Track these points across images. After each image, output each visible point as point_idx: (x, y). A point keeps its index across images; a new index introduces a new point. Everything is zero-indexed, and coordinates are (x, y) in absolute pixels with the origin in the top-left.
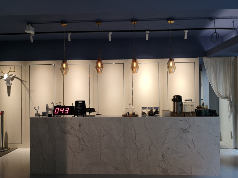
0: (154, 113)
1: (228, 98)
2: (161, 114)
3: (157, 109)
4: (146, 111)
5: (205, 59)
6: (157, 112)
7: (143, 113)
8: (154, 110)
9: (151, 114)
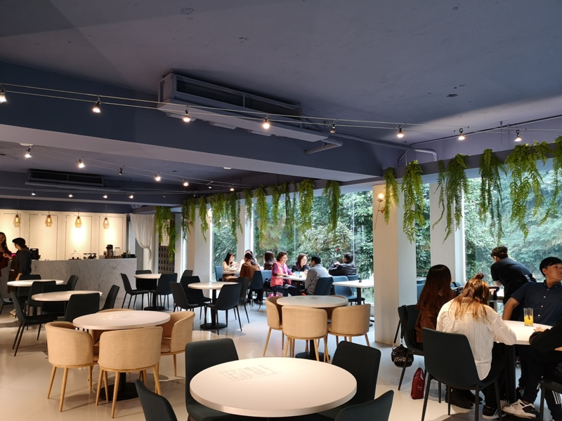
0: (92, 257)
1: (148, 247)
2: (97, 258)
3: (95, 254)
4: (87, 256)
5: (131, 215)
6: (95, 256)
7: (84, 258)
8: (93, 255)
9: (90, 257)
